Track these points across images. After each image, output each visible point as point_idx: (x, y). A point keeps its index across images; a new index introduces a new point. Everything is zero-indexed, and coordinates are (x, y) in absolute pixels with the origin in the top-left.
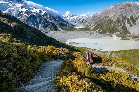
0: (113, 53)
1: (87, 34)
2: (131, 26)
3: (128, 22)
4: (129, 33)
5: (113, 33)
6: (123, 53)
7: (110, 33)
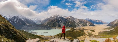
0: (56, 36)
1: (43, 27)
2: (61, 23)
3: (60, 22)
4: (61, 26)
5: (55, 27)
6: (60, 35)
7: (54, 27)
